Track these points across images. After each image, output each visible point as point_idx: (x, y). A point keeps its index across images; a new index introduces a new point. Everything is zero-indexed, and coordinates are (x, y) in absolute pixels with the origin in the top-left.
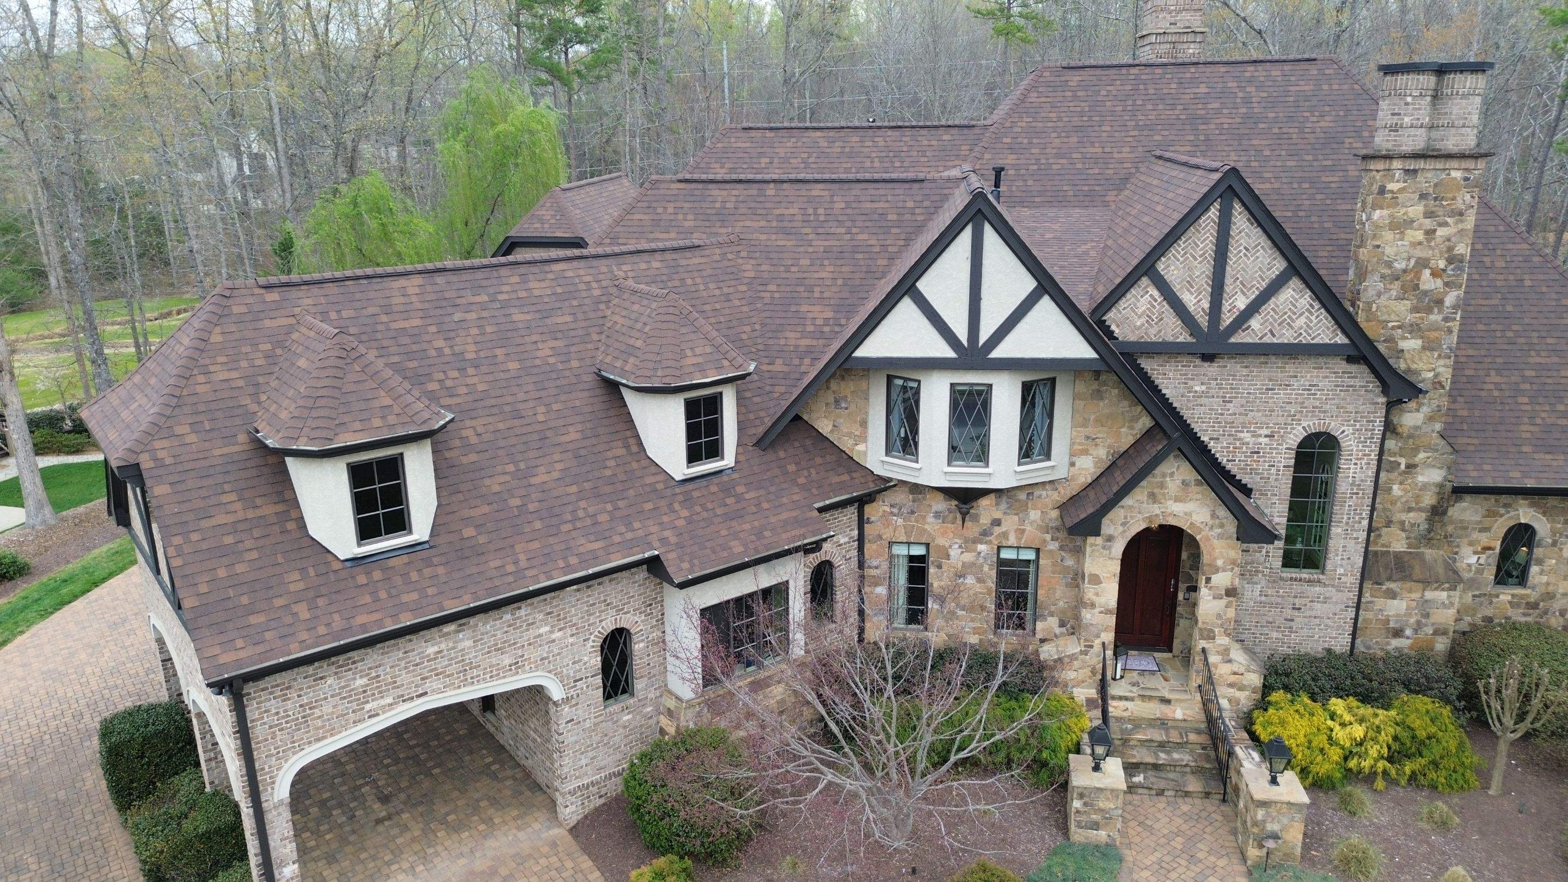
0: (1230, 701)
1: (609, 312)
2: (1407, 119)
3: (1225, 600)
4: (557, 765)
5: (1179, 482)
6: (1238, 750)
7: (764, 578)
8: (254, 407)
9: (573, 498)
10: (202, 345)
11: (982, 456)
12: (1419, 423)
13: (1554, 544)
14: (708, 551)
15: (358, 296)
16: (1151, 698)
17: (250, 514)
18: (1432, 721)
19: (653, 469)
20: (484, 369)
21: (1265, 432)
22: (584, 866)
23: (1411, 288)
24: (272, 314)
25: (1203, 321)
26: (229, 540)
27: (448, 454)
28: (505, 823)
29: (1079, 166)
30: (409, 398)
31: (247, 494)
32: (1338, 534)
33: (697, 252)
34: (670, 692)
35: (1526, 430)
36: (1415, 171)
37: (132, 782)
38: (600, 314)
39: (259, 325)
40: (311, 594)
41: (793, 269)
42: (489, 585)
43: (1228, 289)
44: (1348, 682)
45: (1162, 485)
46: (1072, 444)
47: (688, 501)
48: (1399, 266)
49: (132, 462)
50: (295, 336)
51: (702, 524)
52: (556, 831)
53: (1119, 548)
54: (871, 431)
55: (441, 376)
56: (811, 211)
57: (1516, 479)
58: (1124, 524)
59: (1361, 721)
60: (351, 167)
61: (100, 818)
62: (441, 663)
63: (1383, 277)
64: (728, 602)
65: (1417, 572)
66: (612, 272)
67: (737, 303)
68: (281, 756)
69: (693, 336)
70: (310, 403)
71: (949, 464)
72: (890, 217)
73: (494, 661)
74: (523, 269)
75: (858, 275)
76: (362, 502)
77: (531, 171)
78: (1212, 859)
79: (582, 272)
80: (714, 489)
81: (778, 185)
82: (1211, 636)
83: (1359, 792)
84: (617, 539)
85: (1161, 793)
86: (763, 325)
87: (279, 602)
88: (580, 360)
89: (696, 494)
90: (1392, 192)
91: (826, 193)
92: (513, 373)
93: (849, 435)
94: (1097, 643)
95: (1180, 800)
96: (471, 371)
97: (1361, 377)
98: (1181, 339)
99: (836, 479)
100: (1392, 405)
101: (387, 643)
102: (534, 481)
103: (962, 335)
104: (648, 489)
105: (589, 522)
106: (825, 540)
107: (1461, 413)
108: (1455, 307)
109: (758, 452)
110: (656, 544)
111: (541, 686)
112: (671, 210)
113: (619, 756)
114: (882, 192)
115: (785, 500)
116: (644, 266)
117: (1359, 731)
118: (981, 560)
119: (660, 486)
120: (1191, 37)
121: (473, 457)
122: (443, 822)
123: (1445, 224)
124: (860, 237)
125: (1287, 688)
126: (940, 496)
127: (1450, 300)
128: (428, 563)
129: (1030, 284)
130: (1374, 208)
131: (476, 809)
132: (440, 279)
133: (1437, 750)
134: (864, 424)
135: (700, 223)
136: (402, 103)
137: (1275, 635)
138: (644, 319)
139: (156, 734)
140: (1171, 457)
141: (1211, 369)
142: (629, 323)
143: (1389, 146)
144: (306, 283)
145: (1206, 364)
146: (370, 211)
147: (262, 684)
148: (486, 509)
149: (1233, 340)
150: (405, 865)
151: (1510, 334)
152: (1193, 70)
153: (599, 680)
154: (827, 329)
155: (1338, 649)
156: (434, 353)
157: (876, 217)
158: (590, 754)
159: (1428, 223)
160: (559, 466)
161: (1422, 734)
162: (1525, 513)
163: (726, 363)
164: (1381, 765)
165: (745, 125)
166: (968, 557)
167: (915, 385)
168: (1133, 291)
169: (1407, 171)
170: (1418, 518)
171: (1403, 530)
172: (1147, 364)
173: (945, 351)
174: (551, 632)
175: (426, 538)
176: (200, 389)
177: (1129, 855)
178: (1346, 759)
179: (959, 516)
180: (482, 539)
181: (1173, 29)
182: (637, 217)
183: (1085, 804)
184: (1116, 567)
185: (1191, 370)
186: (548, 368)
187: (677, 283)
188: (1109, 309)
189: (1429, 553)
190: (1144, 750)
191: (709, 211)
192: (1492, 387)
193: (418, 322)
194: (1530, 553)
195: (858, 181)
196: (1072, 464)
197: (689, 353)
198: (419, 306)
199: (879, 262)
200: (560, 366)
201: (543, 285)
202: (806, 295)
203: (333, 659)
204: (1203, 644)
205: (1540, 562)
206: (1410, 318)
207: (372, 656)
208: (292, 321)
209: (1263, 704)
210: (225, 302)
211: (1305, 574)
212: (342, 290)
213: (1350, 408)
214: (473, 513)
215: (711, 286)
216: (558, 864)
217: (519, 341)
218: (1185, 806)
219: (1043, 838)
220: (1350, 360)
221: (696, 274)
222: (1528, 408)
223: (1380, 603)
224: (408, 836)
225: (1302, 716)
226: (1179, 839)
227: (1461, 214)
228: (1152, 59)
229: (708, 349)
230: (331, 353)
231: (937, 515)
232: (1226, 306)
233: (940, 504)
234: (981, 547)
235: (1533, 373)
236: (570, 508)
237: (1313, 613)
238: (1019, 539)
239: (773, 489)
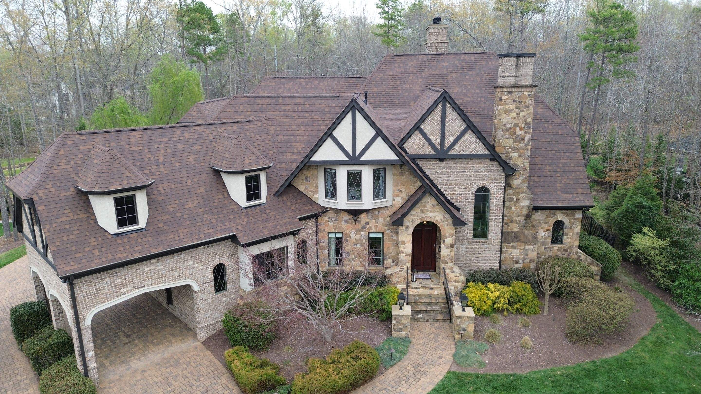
0: (454, 287)
1: (216, 145)
2: (507, 74)
3: (450, 249)
4: (197, 317)
5: (431, 205)
6: (454, 303)
7: (277, 245)
8: (76, 178)
9: (202, 213)
10: (56, 155)
11: (360, 197)
12: (520, 183)
13: (571, 227)
14: (255, 233)
15: (117, 138)
16: (426, 287)
17: (76, 217)
18: (524, 290)
19: (233, 203)
20: (167, 165)
21: (463, 187)
22: (207, 354)
23: (513, 134)
24: (83, 144)
25: (438, 147)
26: (67, 226)
27: (153, 197)
28: (176, 342)
29: (400, 92)
30: (138, 174)
31: (74, 210)
32: (492, 225)
33: (252, 123)
34: (241, 289)
35: (559, 186)
36: (511, 92)
37: (24, 331)
38: (212, 146)
39: (78, 148)
40: (100, 246)
41: (289, 129)
42: (169, 244)
43: (447, 134)
44: (496, 278)
45: (425, 206)
46: (394, 192)
47: (247, 215)
48: (509, 126)
49: (30, 198)
50: (92, 152)
51: (253, 223)
52: (196, 343)
53: (411, 230)
54: (319, 190)
55: (150, 168)
56: (296, 108)
57: (555, 203)
58: (412, 221)
59: (498, 291)
60: (110, 96)
61: (10, 348)
62: (151, 274)
63: (503, 130)
64: (263, 254)
65: (522, 239)
66: (217, 130)
67: (267, 142)
68: (88, 308)
69: (248, 153)
70: (99, 175)
71: (348, 201)
72: (326, 110)
73: (171, 275)
74: (182, 129)
75: (314, 132)
76: (119, 213)
77: (188, 96)
78: (443, 340)
79: (205, 130)
80: (257, 211)
81: (284, 98)
82: (446, 263)
83: (497, 316)
84: (219, 228)
85: (428, 320)
86: (278, 150)
87: (87, 249)
88: (205, 163)
89: (250, 213)
90: (504, 99)
91: (302, 101)
92: (178, 167)
93: (311, 191)
94: (405, 267)
95: (435, 323)
96: (161, 166)
97: (495, 166)
98: (431, 153)
99: (306, 208)
100: (508, 177)
101: (130, 266)
102: (186, 207)
103: (350, 152)
104: (231, 211)
105: (208, 222)
106: (301, 230)
107: (536, 180)
108: (529, 141)
109: (275, 198)
110: (234, 230)
111: (189, 286)
112: (241, 108)
113: (221, 314)
114: (323, 101)
115: (286, 215)
116: (230, 128)
117: (497, 294)
118: (362, 238)
119: (236, 210)
120: (443, 44)
121: (162, 198)
122: (152, 343)
123: (523, 111)
124: (315, 117)
125: (474, 281)
126: (346, 214)
127: (527, 138)
128: (145, 236)
129: (373, 133)
130: (498, 106)
131: (165, 338)
132: (149, 132)
133: (525, 300)
134: (317, 187)
135: (253, 113)
136: (132, 70)
137: (472, 264)
138: (229, 147)
139: (34, 312)
140: (427, 195)
141: (443, 164)
142: (224, 148)
143: (502, 83)
144: (97, 133)
145: (441, 163)
146: (120, 113)
147: (80, 280)
148: (167, 217)
149: (449, 153)
150: (137, 357)
151: (554, 152)
152: (442, 56)
153: (213, 284)
154: (302, 152)
155: (495, 268)
156: (147, 159)
157: (321, 110)
158: (210, 313)
159: (517, 111)
160: (196, 202)
161: (520, 294)
162: (560, 216)
163: (261, 163)
164: (506, 306)
165: (273, 77)
166: (358, 237)
167: (334, 171)
168: (413, 136)
169: (509, 92)
170: (521, 219)
171: (517, 223)
172: (420, 163)
173: (344, 158)
174: (194, 264)
175: (144, 227)
176: (55, 171)
177: (413, 341)
178: (494, 304)
179: (353, 221)
180: (166, 228)
181: (436, 41)
182: (228, 110)
183: (397, 322)
184: (410, 238)
185: (436, 165)
186: (192, 165)
187: (243, 135)
188: (405, 143)
189: (526, 232)
190: (423, 306)
191: (256, 108)
192: (547, 171)
193: (141, 148)
194: (563, 231)
195: (314, 97)
196: (394, 200)
197: (246, 158)
198: (141, 142)
199: (322, 127)
200: (197, 165)
201: (190, 134)
202: (294, 139)
203: (108, 271)
204: (443, 266)
205: (567, 234)
206: (513, 145)
207: (123, 271)
208: (91, 147)
209: (466, 287)
210: (64, 139)
211: (481, 240)
212: (111, 136)
213: (493, 177)
214: (162, 218)
215: (257, 136)
216: (197, 354)
217: (181, 155)
218: (436, 325)
219: (382, 336)
220: (492, 160)
221: (251, 131)
222: (560, 178)
223: (510, 251)
224: (137, 348)
225: (478, 290)
226: (433, 335)
227: (528, 107)
228: (429, 52)
229: (254, 157)
230: (107, 157)
231: (345, 221)
232: (446, 141)
233: (346, 217)
234: (362, 233)
235: (562, 166)
236: (200, 217)
237: (485, 255)
238: (376, 229)
239: (281, 211)
